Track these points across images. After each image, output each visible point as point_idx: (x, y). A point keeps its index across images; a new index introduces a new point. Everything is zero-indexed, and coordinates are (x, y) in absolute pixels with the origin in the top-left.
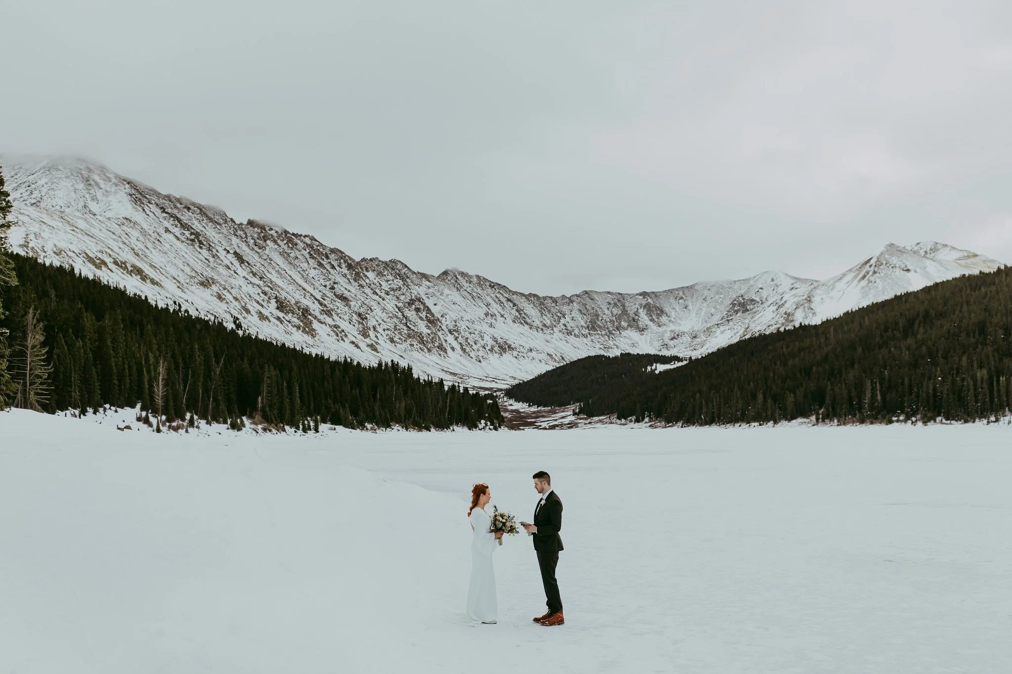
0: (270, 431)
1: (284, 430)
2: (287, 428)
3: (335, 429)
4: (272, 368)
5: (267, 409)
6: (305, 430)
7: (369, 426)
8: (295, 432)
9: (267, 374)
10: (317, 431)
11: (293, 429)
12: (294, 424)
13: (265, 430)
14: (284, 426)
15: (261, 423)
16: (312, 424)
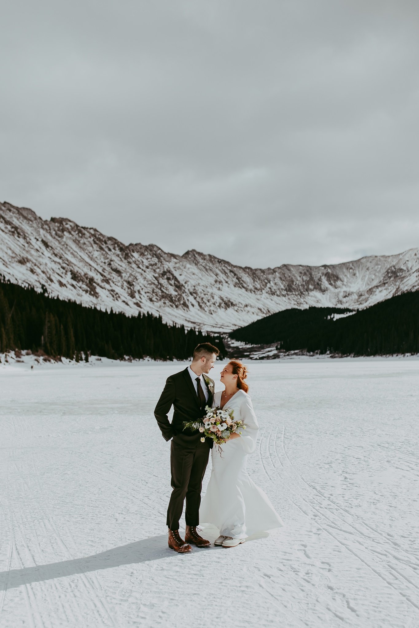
0: (50, 361)
1: (61, 361)
2: (63, 359)
3: (100, 360)
4: (52, 316)
5: (48, 345)
6: (77, 361)
7: (127, 358)
8: (70, 362)
9: (47, 320)
10: (87, 361)
11: (68, 360)
12: (69, 356)
13: (45, 360)
14: (60, 358)
15: (42, 356)
16: (83, 356)
